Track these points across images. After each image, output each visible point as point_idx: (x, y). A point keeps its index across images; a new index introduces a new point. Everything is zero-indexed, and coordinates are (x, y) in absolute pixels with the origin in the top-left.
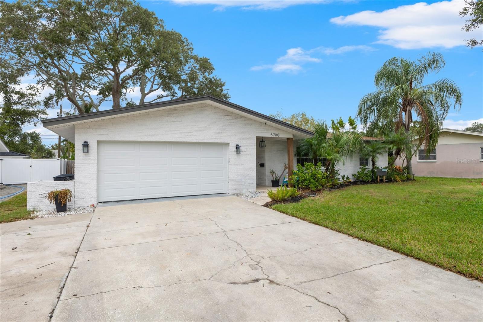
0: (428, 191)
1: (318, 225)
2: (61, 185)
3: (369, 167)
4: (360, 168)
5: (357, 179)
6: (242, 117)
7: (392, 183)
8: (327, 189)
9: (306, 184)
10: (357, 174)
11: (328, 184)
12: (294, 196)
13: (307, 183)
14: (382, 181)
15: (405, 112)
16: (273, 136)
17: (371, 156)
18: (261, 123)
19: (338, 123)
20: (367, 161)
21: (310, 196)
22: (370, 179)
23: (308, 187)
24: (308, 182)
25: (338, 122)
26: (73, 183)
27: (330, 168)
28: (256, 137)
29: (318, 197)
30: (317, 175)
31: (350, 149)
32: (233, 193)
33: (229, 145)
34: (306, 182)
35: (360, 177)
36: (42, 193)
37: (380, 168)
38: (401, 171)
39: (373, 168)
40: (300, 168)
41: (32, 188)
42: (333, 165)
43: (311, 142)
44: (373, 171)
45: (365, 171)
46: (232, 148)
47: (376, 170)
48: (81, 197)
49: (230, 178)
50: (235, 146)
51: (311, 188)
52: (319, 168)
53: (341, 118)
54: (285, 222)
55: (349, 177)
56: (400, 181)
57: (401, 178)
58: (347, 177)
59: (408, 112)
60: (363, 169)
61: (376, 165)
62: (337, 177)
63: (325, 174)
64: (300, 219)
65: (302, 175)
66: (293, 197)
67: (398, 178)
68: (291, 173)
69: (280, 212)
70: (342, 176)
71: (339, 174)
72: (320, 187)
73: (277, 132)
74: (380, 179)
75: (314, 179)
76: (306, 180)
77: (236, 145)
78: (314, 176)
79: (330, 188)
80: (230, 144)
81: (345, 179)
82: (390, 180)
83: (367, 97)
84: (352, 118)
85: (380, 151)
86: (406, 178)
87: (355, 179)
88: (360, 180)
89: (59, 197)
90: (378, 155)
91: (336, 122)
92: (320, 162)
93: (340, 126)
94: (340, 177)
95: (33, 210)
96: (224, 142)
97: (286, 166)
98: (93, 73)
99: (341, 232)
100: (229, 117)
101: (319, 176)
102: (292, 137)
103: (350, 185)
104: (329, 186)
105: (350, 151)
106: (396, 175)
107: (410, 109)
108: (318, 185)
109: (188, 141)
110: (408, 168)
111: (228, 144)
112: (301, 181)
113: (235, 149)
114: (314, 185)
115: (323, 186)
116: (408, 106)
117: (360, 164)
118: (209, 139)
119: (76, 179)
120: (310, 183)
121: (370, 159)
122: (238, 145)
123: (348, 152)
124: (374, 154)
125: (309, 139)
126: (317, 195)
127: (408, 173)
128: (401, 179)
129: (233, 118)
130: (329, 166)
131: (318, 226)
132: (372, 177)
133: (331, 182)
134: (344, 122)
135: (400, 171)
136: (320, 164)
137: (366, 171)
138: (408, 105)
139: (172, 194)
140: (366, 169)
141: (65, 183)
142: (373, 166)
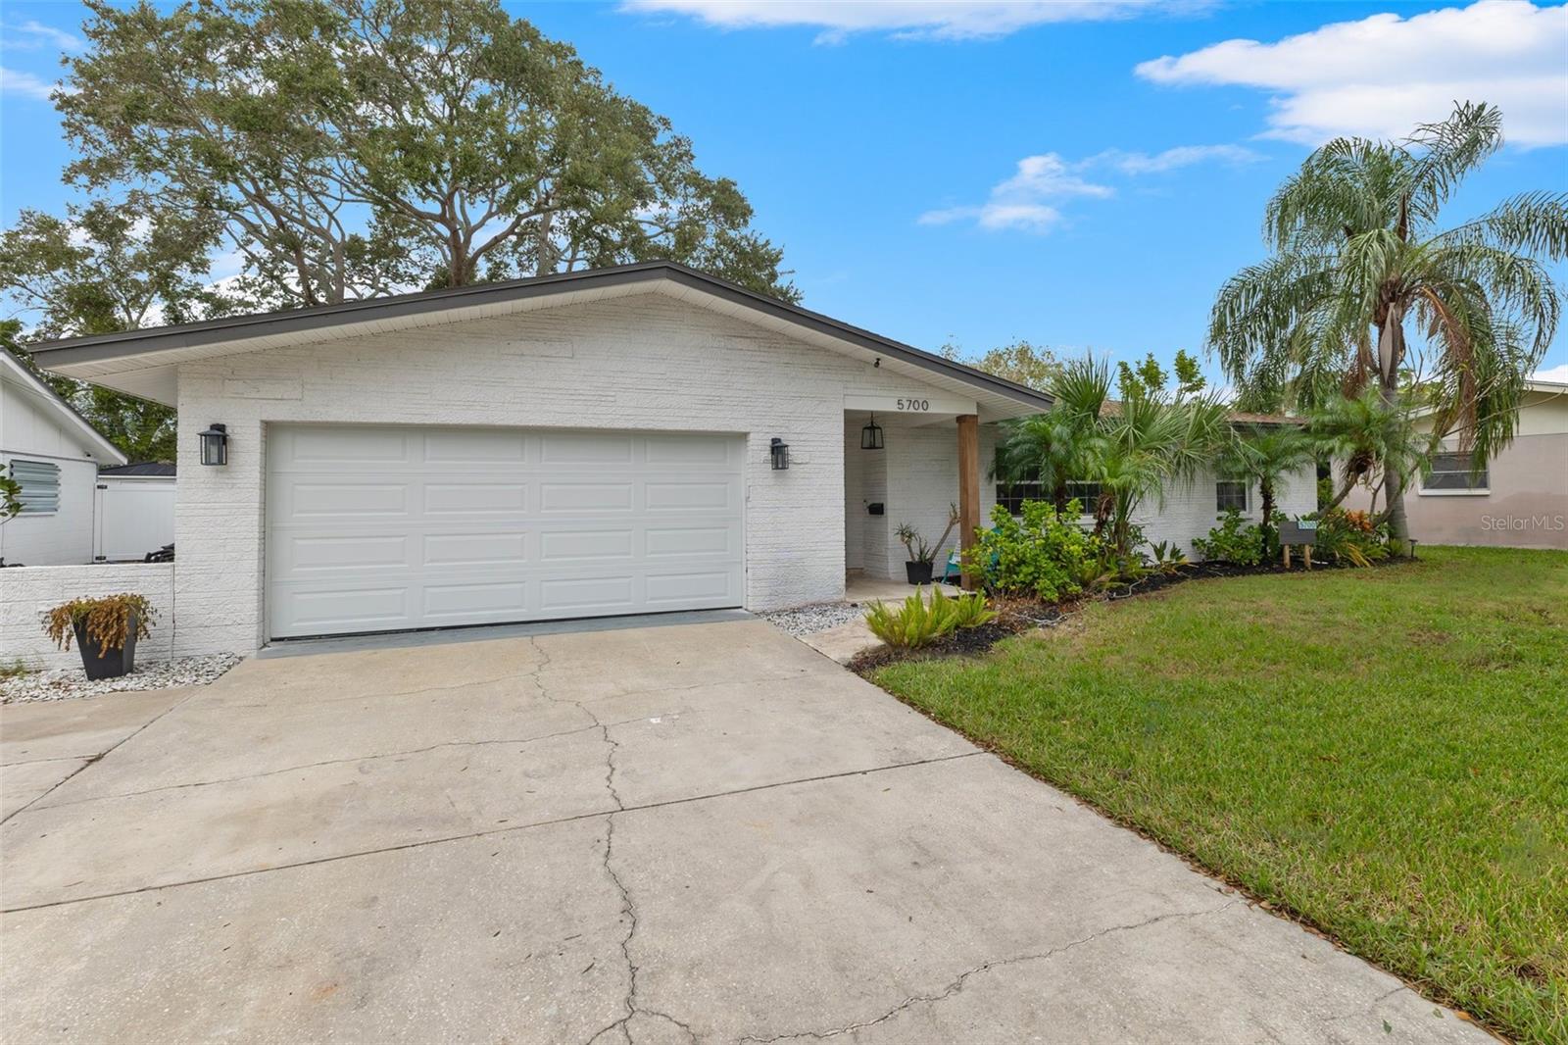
0: (1490, 605)
1: (1048, 780)
2: (125, 579)
3: (1251, 516)
4: (1219, 519)
5: (1208, 556)
6: (792, 341)
7: (1334, 570)
8: (1099, 596)
9: (1021, 575)
10: (1208, 539)
11: (1103, 578)
12: (971, 626)
13: (1026, 576)
14: (1297, 563)
15: (1381, 324)
16: (905, 410)
17: (1260, 479)
18: (860, 365)
19: (1142, 372)
20: (1244, 493)
21: (1035, 624)
22: (1255, 556)
23: (1028, 590)
24: (1032, 569)
25: (1140, 370)
26: (169, 571)
27: (1111, 518)
28: (846, 412)
29: (1063, 629)
30: (1065, 547)
31: (1184, 451)
32: (759, 609)
33: (747, 441)
34: (1025, 569)
35: (1219, 549)
36: (48, 605)
37: (1291, 517)
38: (1368, 527)
39: (1267, 518)
40: (1004, 520)
41: (13, 588)
42: (1123, 510)
43: (1045, 429)
44: (1264, 529)
45: (1238, 529)
46: (758, 449)
47: (1276, 524)
48: (199, 622)
49: (749, 556)
50: (770, 443)
51: (1041, 591)
52: (1073, 520)
53: (1150, 356)
54: (904, 759)
55: (1179, 551)
56: (1368, 564)
57: (1368, 552)
58: (1174, 549)
59: (1392, 324)
60: (1230, 522)
61: (1276, 507)
62: (1138, 549)
63: (1093, 542)
64: (974, 742)
65: (1008, 545)
66: (968, 631)
67: (1357, 553)
68: (970, 538)
69: (902, 699)
70: (1155, 547)
71: (1146, 541)
72: (1075, 588)
73: (920, 396)
74: (1291, 557)
75: (1052, 560)
76: (1024, 562)
77: (773, 440)
78: (1054, 551)
79: (1111, 590)
80: (751, 435)
81: (1167, 558)
82: (1328, 559)
83: (1241, 278)
84: (1189, 356)
85: (1290, 460)
86: (1385, 554)
87: (1203, 556)
88: (1219, 559)
89: (89, 623)
90: (1284, 474)
91: (1133, 368)
92: (1077, 499)
93: (1147, 383)
94: (1147, 550)
95: (15, 667)
96: (729, 429)
97: (954, 511)
98: (405, 236)
99: (1152, 838)
100: (748, 340)
101: (1072, 548)
102: (976, 413)
103: (1184, 578)
104: (1108, 584)
105: (1183, 460)
106: (1349, 541)
107: (1400, 312)
108: (1068, 581)
109: (595, 424)
110: (1392, 518)
111: (742, 437)
112: (1003, 567)
113: (767, 454)
114: (1052, 580)
115: (1085, 584)
116: (1392, 305)
117: (1219, 505)
118: (672, 419)
119: (179, 559)
120: (1036, 575)
121: (1256, 490)
122: (779, 440)
123: (1179, 464)
124: (1272, 471)
125: (1035, 417)
126: (1063, 620)
127: (1391, 536)
128: (1369, 555)
129: (760, 346)
130: (1108, 514)
131: (1048, 787)
132: (1264, 550)
133: (1116, 570)
134: (1160, 370)
135: (1364, 529)
136: (1076, 505)
137: (1240, 530)
138: (1392, 300)
139: (544, 609)
140: (1242, 520)
141: (140, 572)
142: (1265, 513)
